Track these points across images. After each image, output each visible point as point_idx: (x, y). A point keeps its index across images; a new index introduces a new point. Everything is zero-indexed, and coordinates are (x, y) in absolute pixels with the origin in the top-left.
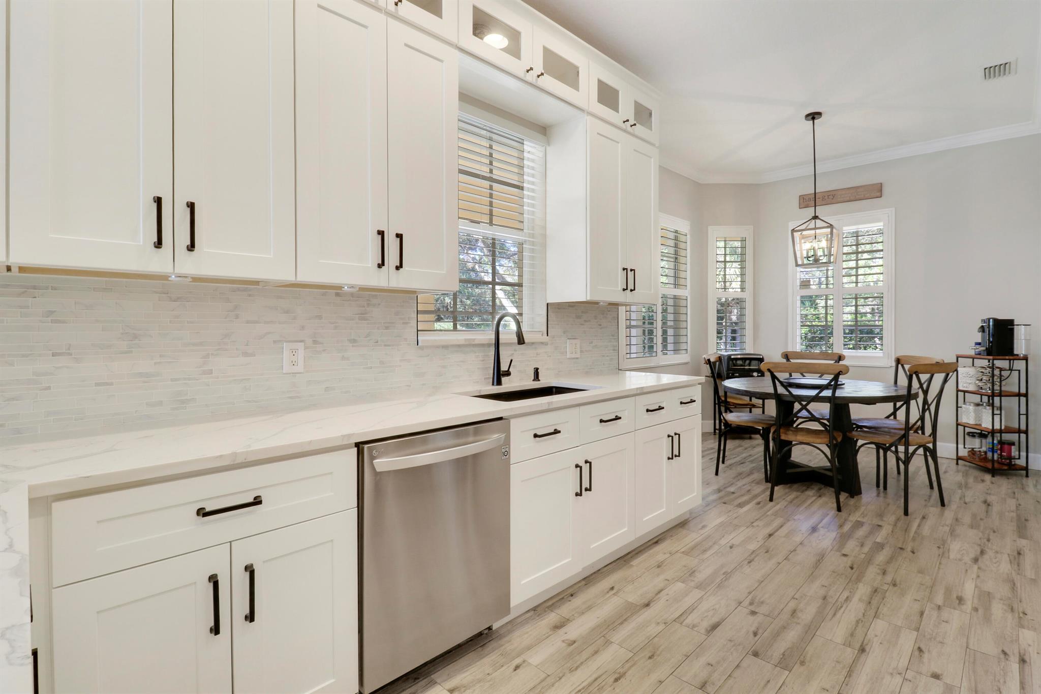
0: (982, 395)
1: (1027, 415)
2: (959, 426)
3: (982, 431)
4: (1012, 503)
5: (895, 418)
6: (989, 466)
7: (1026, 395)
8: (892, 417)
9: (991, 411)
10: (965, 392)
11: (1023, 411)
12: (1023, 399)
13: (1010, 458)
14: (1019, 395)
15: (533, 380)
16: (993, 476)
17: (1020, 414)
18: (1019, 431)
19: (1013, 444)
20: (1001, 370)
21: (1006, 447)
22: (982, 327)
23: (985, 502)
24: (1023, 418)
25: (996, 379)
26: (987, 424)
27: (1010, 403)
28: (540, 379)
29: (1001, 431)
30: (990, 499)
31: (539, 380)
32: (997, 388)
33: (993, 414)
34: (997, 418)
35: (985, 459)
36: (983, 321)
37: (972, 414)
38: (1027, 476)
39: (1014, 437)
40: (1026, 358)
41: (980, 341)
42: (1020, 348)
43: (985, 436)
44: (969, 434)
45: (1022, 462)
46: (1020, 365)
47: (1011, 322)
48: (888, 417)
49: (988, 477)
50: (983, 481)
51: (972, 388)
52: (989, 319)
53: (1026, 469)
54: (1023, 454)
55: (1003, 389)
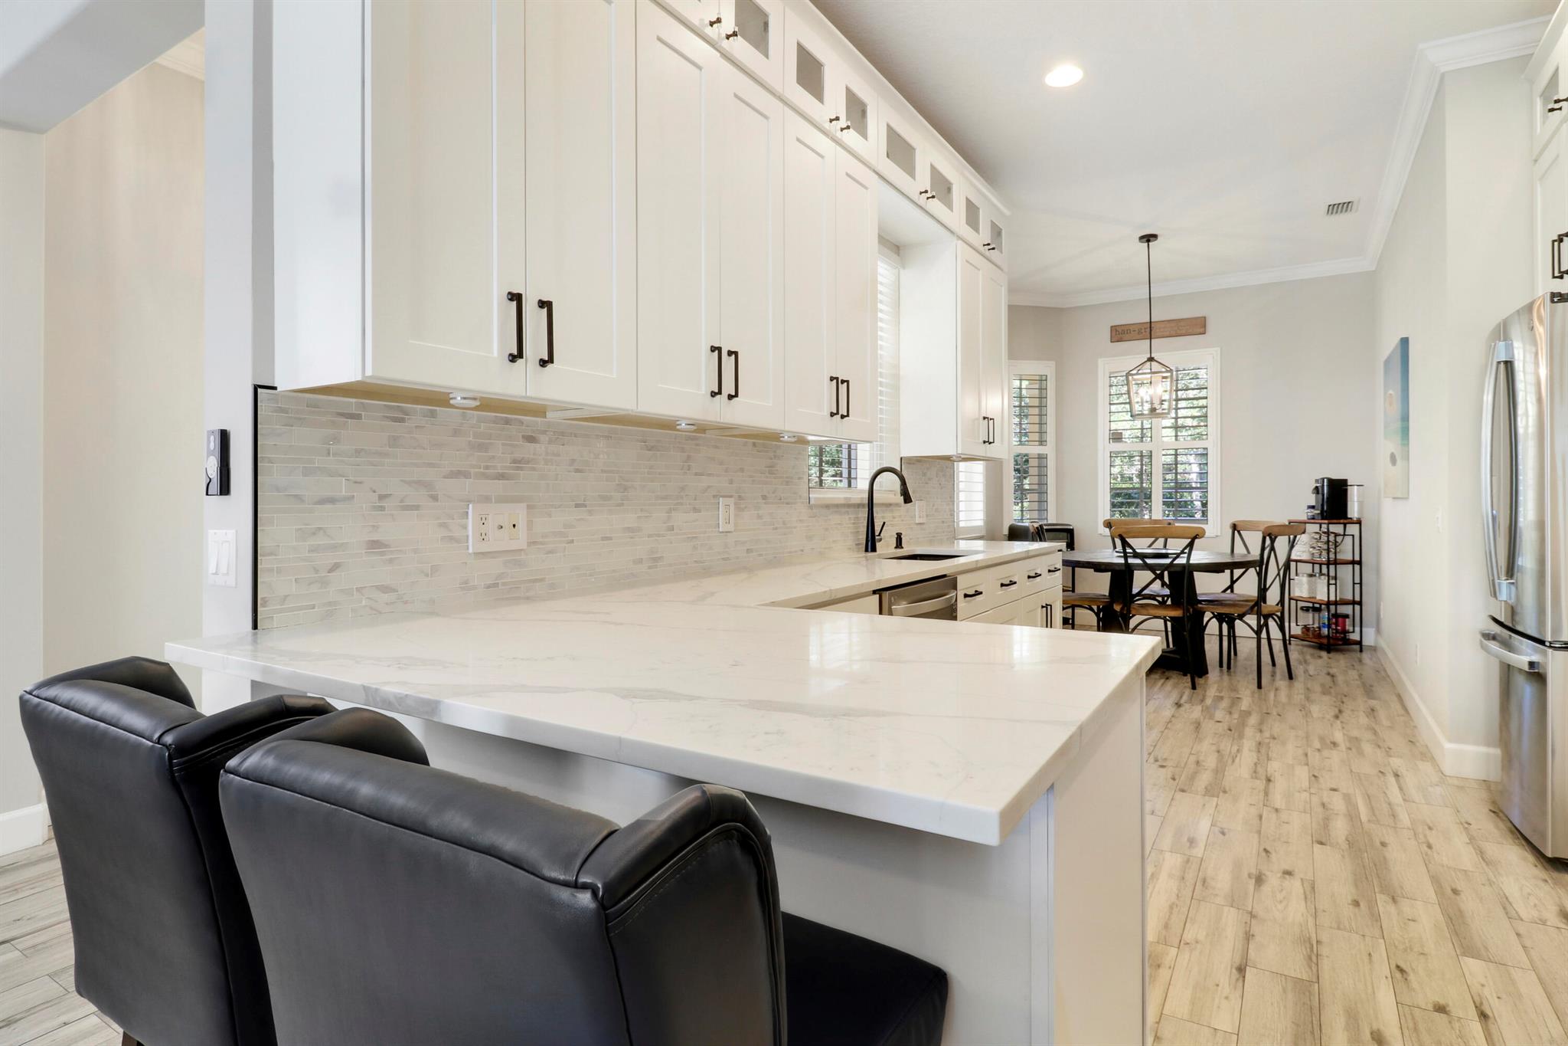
0: (1313, 564)
1: (1361, 584)
2: (1292, 601)
3: (1313, 603)
4: (1353, 674)
5: (1232, 591)
6: (1325, 641)
7: (1360, 563)
8: (1229, 591)
9: (1326, 581)
10: (1297, 561)
11: (1357, 580)
12: (1357, 567)
13: (1345, 632)
14: (1353, 562)
15: (896, 548)
16: (1329, 652)
17: (1354, 584)
18: (1353, 603)
19: (1347, 616)
20: (1336, 535)
21: (1340, 620)
22: (1317, 487)
23: (1329, 674)
24: (1357, 587)
25: (1332, 547)
26: (1322, 595)
27: (1345, 572)
28: (903, 546)
29: (1336, 603)
30: (1333, 671)
31: (902, 548)
32: (1332, 556)
33: (1329, 584)
34: (1332, 588)
35: (1319, 636)
36: (1317, 481)
37: (1306, 587)
38: (1361, 651)
39: (1347, 610)
40: (1359, 522)
41: (1314, 504)
42: (1353, 511)
43: (1318, 610)
44: (1302, 608)
45: (1355, 637)
46: (1353, 529)
47: (1345, 481)
48: (1224, 591)
49: (1324, 654)
50: (1320, 657)
51: (1305, 557)
52: (1323, 479)
53: (1360, 643)
54: (1357, 629)
55: (1338, 557)
